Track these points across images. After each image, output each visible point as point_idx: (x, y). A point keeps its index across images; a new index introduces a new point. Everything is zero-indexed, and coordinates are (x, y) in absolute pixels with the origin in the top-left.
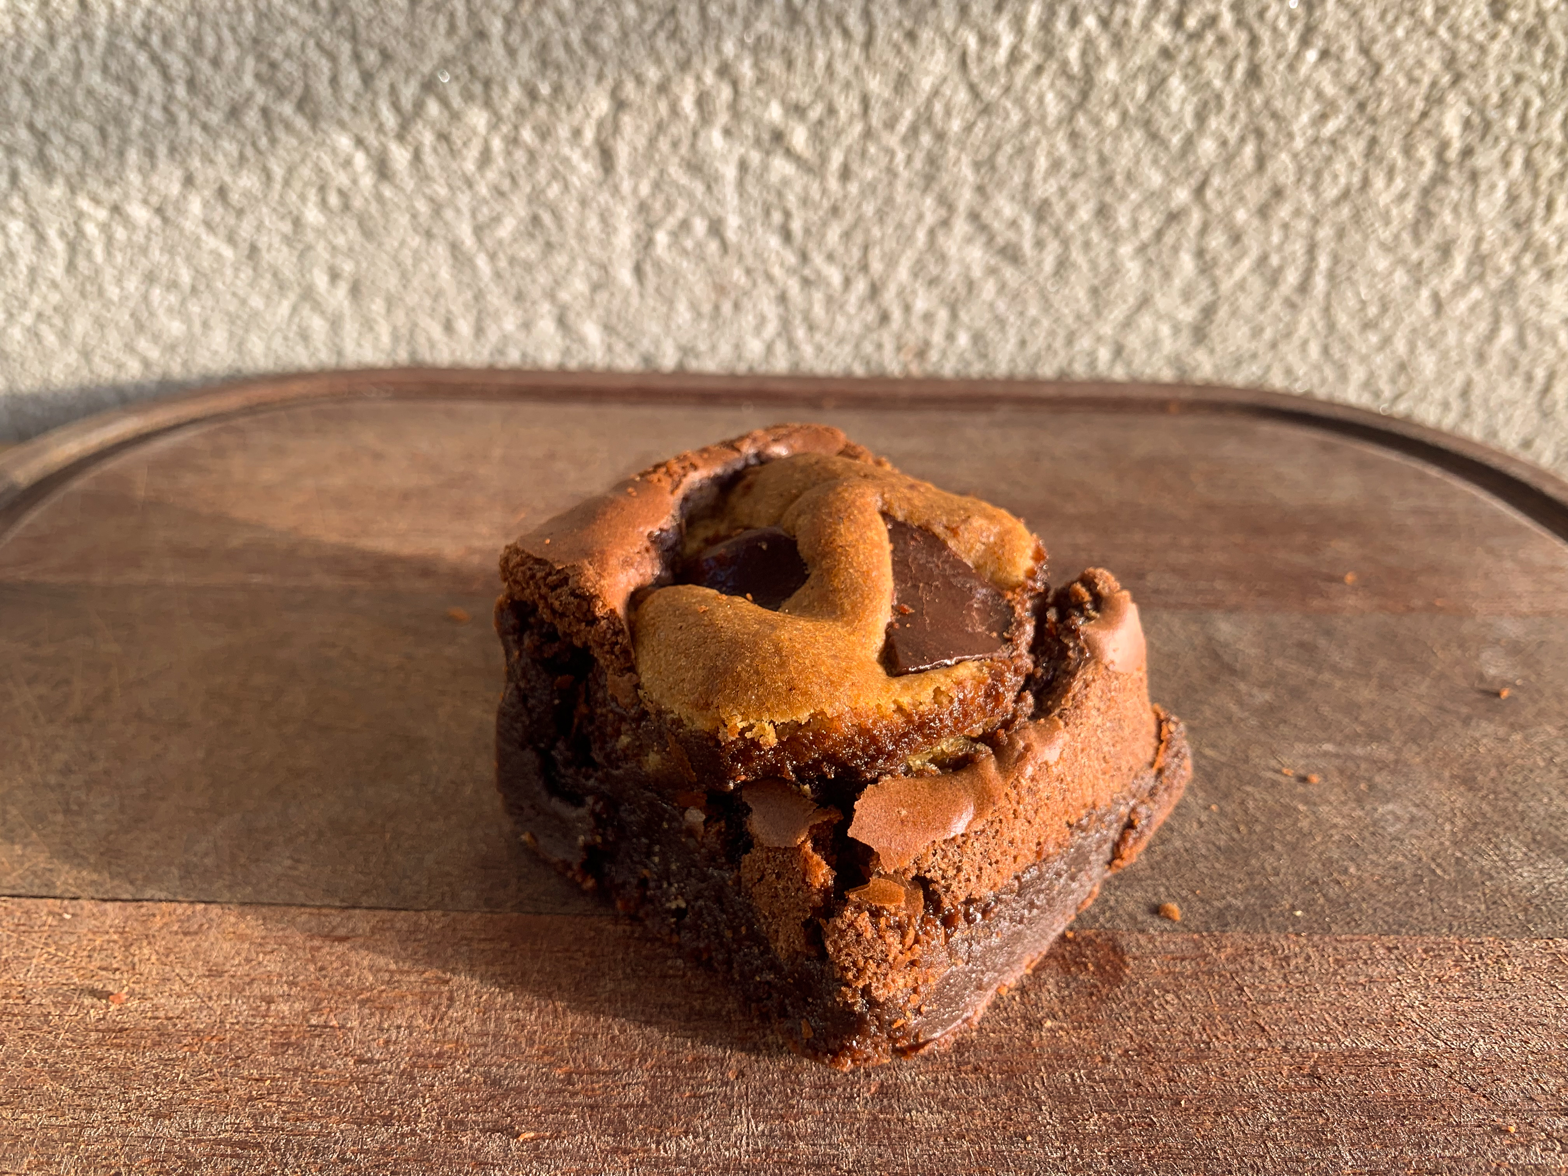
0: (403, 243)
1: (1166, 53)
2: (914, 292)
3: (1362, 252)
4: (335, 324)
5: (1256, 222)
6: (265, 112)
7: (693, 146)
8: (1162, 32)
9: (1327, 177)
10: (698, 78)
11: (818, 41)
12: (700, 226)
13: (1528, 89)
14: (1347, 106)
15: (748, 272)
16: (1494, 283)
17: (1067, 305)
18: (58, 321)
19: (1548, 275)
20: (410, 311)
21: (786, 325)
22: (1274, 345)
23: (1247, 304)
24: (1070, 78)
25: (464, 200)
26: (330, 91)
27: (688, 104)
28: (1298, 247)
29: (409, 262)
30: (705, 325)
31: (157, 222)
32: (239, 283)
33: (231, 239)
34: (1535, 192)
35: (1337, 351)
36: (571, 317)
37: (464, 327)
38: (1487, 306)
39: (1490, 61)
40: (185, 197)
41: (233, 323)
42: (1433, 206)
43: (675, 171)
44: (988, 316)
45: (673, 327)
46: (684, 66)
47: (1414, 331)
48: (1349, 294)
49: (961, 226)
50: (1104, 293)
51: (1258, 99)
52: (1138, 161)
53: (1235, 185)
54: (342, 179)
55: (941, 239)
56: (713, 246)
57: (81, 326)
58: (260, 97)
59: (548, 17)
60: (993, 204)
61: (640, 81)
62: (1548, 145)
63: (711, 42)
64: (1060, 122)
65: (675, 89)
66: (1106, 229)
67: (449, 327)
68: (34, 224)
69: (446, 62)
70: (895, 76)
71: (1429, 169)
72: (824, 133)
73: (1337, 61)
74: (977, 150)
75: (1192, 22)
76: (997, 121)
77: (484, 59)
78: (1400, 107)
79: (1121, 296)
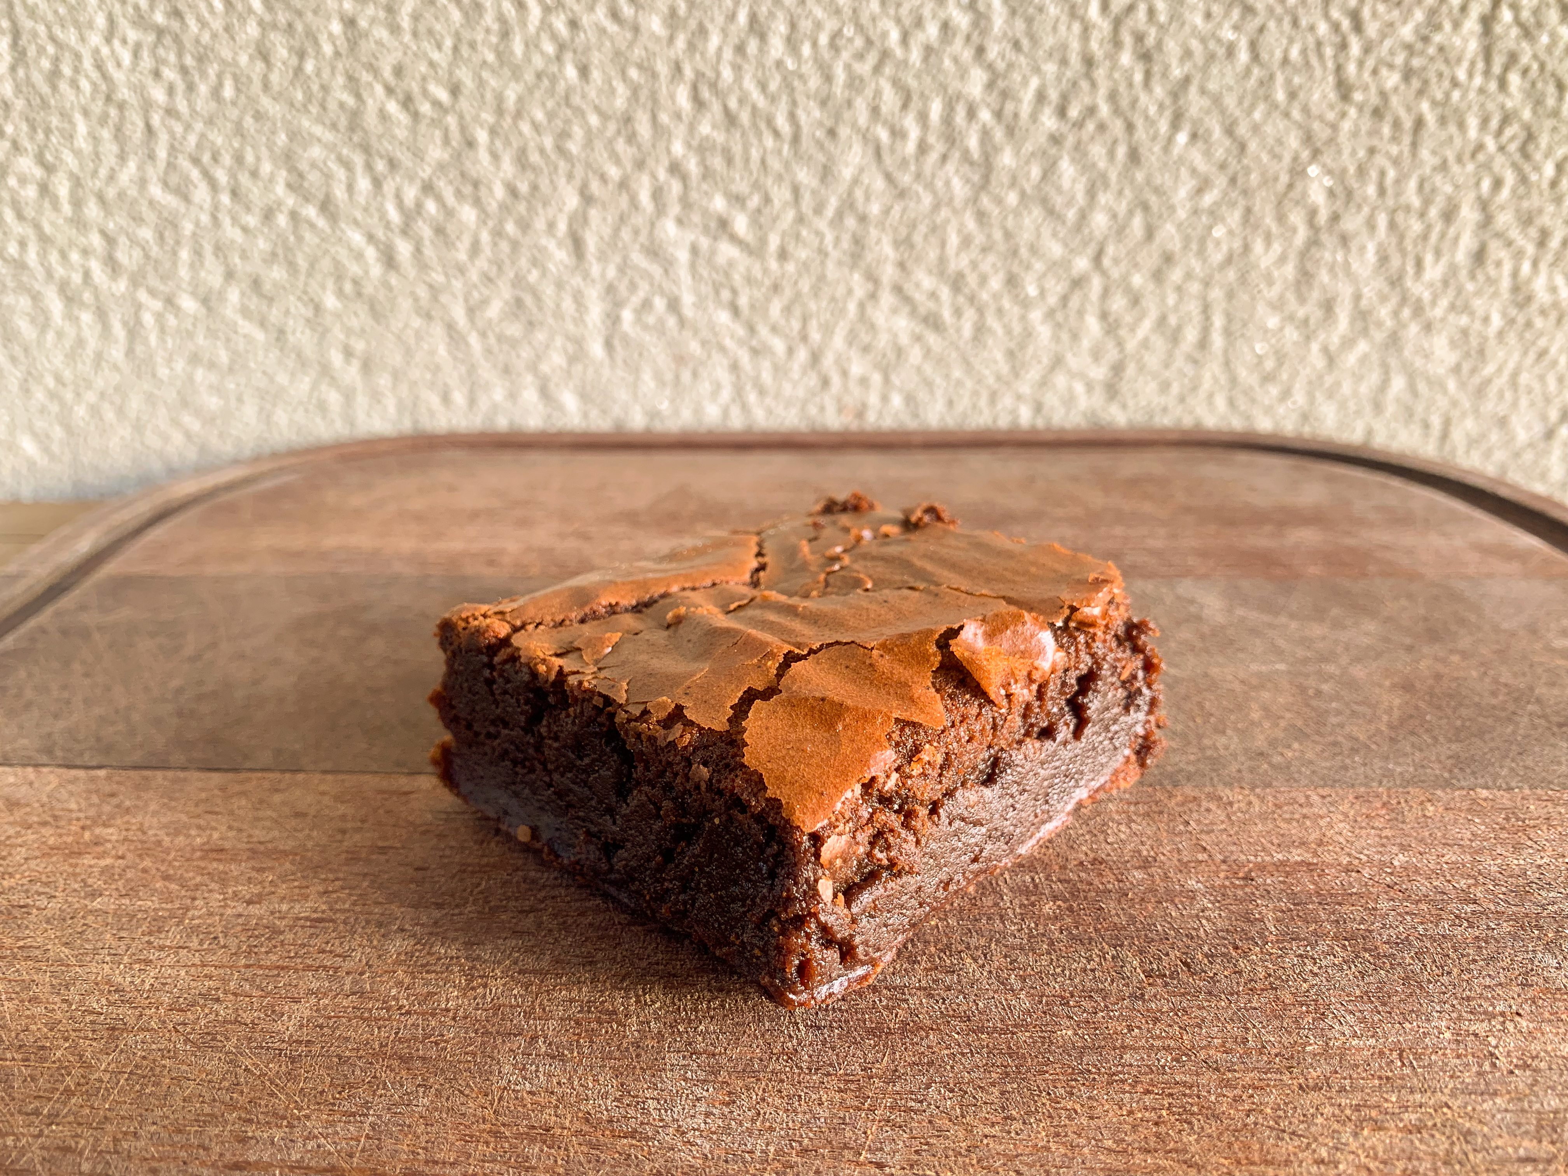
0: (406, 325)
1: (1054, 140)
2: (849, 359)
3: (1252, 311)
4: (348, 396)
5: (1151, 286)
6: (293, 215)
7: (651, 233)
8: (1049, 121)
9: (1210, 245)
10: (653, 176)
11: (754, 141)
12: (660, 304)
13: (1380, 160)
14: (1221, 181)
15: (704, 343)
16: (1379, 336)
17: (987, 367)
18: (116, 399)
19: (1428, 327)
20: (413, 384)
21: (739, 391)
22: (1182, 399)
23: (1153, 361)
24: (972, 164)
25: (458, 285)
26: (346, 196)
27: (645, 197)
28: (1193, 307)
29: (412, 341)
30: (668, 392)
31: (202, 311)
32: (268, 362)
33: (263, 323)
34: (1403, 252)
35: (1242, 404)
36: (552, 386)
37: (459, 398)
38: (1375, 357)
39: (1343, 137)
40: (226, 289)
41: (262, 398)
42: (1309, 266)
43: (638, 258)
44: (916, 379)
45: (640, 394)
46: (640, 165)
47: (1310, 383)
48: (1246, 349)
49: (887, 299)
50: (1020, 355)
51: (1140, 176)
52: (1039, 236)
53: (1128, 254)
54: (355, 270)
55: (869, 310)
56: (672, 322)
57: (135, 403)
58: (290, 202)
59: (525, 127)
60: (914, 278)
61: (603, 178)
62: (1408, 209)
63: (661, 145)
64: (966, 203)
65: (634, 185)
66: (1017, 296)
67: (446, 398)
68: (101, 314)
69: (441, 167)
70: (820, 168)
71: (1302, 234)
72: (762, 220)
73: (1206, 141)
74: (895, 230)
75: (1074, 112)
76: (912, 205)
77: (474, 164)
78: (1267, 180)
79: (1036, 357)
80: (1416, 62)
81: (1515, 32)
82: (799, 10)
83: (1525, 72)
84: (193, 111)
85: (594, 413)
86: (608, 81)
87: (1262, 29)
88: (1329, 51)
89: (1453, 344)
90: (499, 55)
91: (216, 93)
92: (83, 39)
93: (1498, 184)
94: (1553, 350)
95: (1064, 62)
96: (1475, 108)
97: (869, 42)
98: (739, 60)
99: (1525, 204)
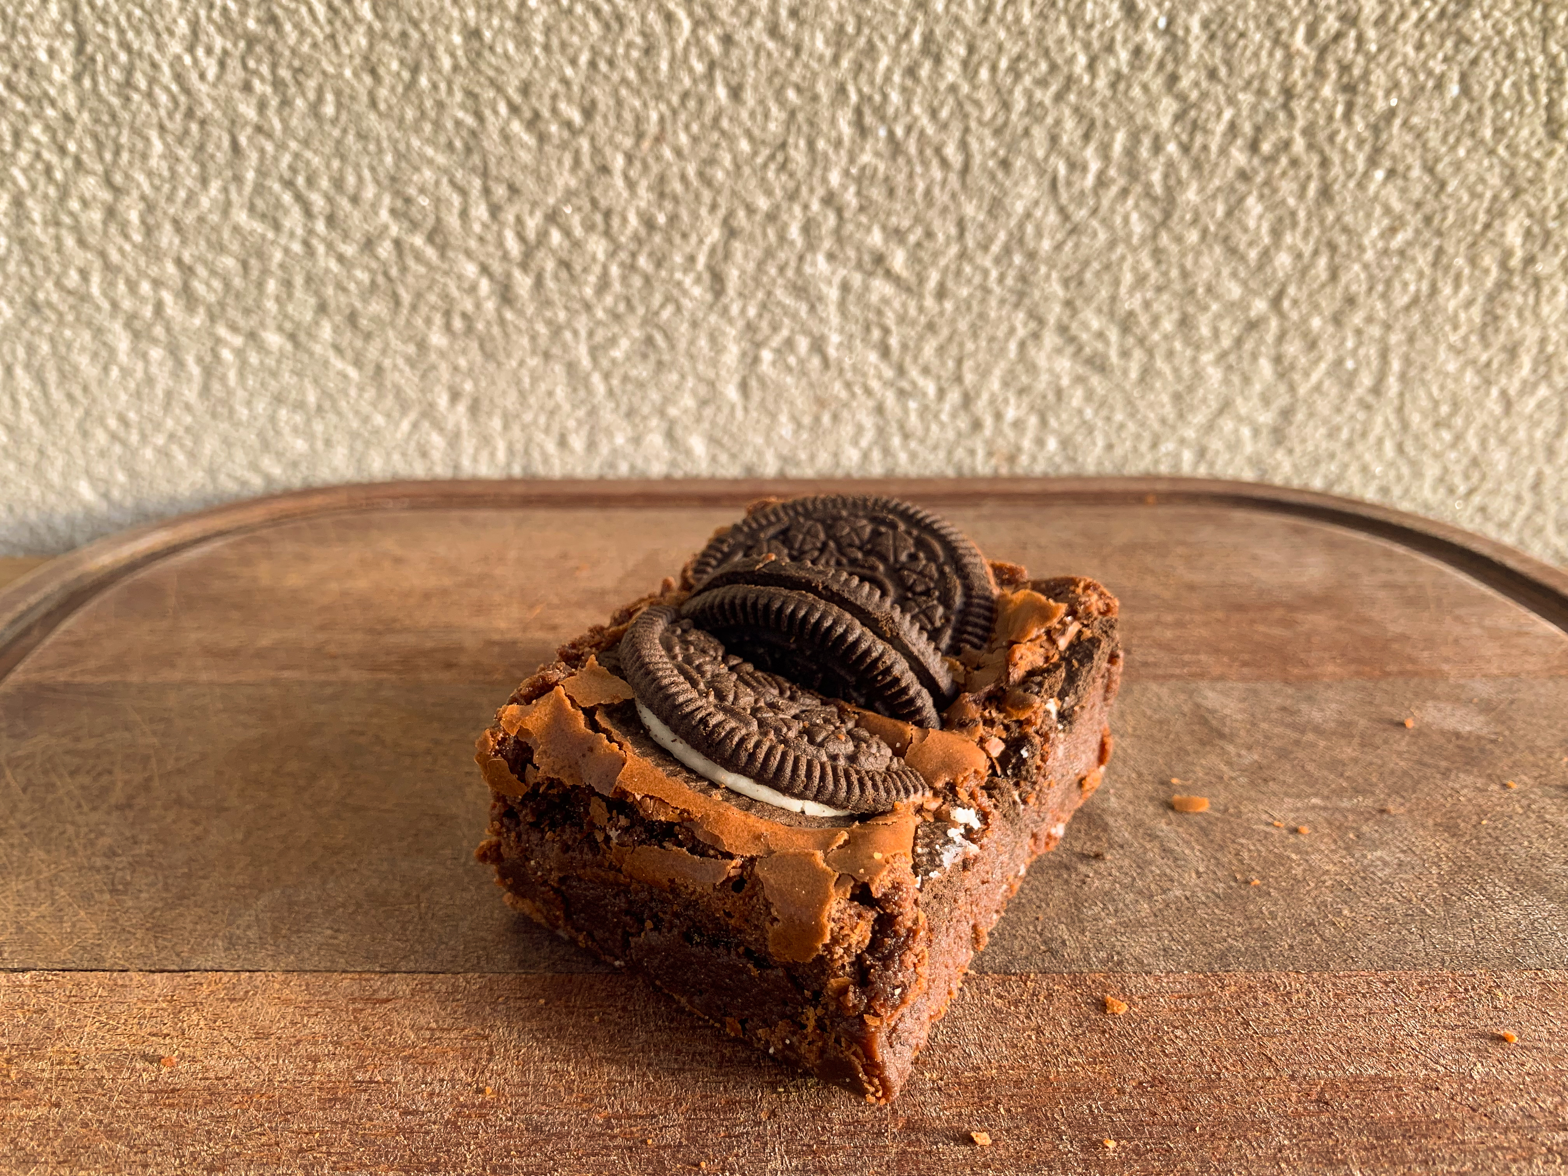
0: (522, 363)
1: (1243, 175)
2: (1006, 401)
3: (1433, 355)
4: (453, 441)
5: (1330, 329)
6: (398, 243)
7: (799, 269)
8: (1239, 157)
9: (1397, 285)
10: (806, 207)
11: (919, 169)
12: (803, 344)
14: (1414, 221)
15: (848, 385)
17: (1152, 410)
18: (188, 442)
20: (526, 427)
21: (881, 431)
22: (1350, 444)
23: (1324, 406)
24: (1155, 200)
25: (582, 323)
26: (459, 223)
27: (795, 230)
28: (1372, 351)
30: (805, 436)
31: (289, 347)
32: (362, 402)
33: (358, 363)
35: (1410, 449)
36: (679, 430)
37: (577, 443)
38: (1554, 402)
39: (1547, 176)
40: (317, 323)
41: (354, 440)
42: (1497, 309)
43: (780, 294)
44: (1076, 422)
45: (776, 438)
46: (792, 196)
47: (1485, 428)
48: (1422, 394)
49: (1050, 339)
50: (1187, 399)
51: (1331, 216)
52: (1218, 274)
53: (1310, 295)
54: (468, 305)
55: (1032, 351)
56: (816, 362)
57: (210, 446)
58: (394, 230)
59: (667, 153)
60: (1081, 316)
61: (751, 210)
63: (818, 173)
64: (1143, 240)
65: (785, 217)
66: (1189, 338)
67: (563, 442)
68: (174, 351)
69: (570, 195)
70: (989, 201)
71: (1493, 276)
72: (922, 255)
73: (1404, 179)
74: (1066, 268)
75: (1267, 146)
76: (1085, 240)
77: (605, 191)
78: (1466, 220)
79: (1204, 400)
84: (286, 127)
85: (724, 458)
86: (762, 102)
87: (1474, 62)
88: (1542, 86)
90: (640, 71)
91: (315, 109)
92: (160, 47)
95: (1261, 93)
97: (1054, 68)
98: (909, 83)
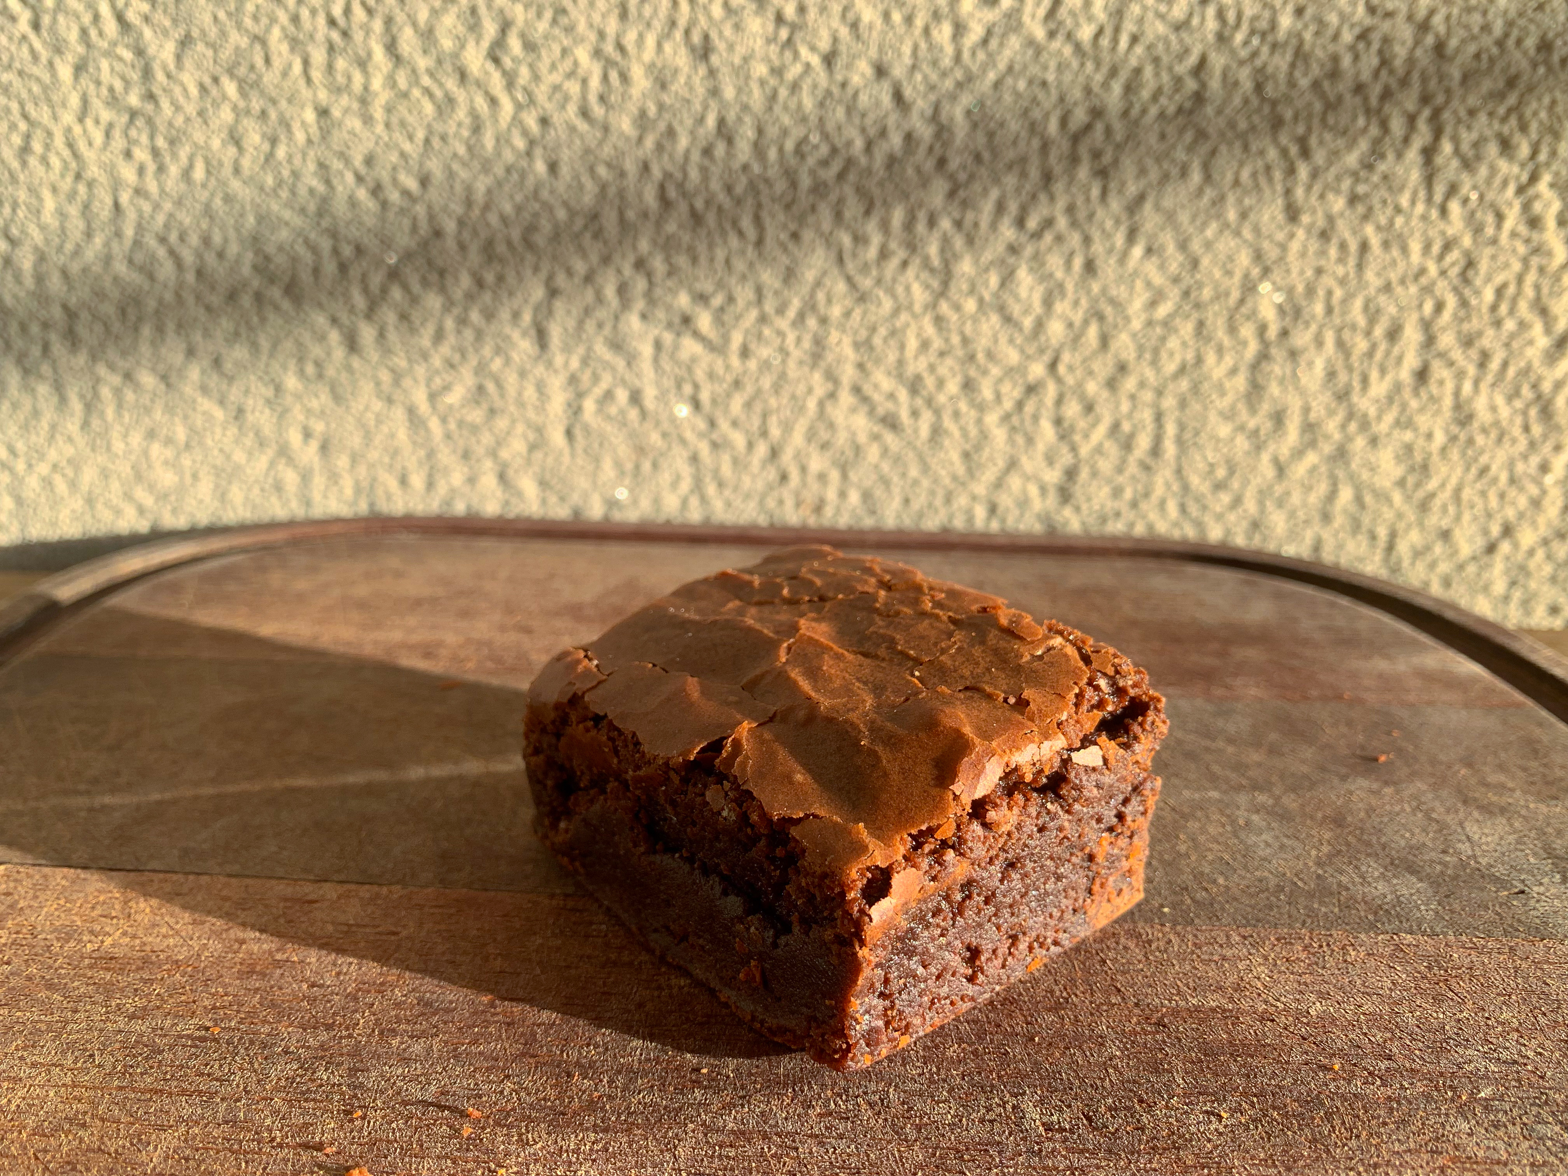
0: (367, 408)
1: (1013, 250)
2: (808, 455)
3: (1204, 420)
4: (306, 477)
5: (1105, 394)
6: (258, 296)
7: (615, 327)
8: (1007, 232)
9: (1164, 355)
10: (619, 271)
11: (718, 240)
12: (622, 396)
13: (1327, 281)
14: (1174, 294)
15: (665, 435)
16: (1327, 448)
17: (943, 467)
18: (70, 472)
19: (1374, 441)
20: (371, 466)
21: (698, 482)
22: (1134, 505)
23: (1105, 466)
25: (420, 371)
26: (311, 279)
27: (610, 292)
28: (1147, 416)
29: (372, 424)
30: (627, 481)
31: (161, 387)
32: (225, 440)
33: (222, 402)
34: (1350, 369)
35: (1194, 510)
36: (511, 473)
37: (417, 481)
38: (1323, 469)
39: (1292, 256)
40: (186, 366)
41: (218, 475)
42: (1260, 380)
43: (601, 350)
44: (874, 477)
45: (599, 483)
46: (606, 260)
47: (1261, 492)
48: (1198, 458)
49: (846, 398)
50: (975, 457)
51: (1096, 287)
52: (996, 341)
53: (1084, 361)
54: (318, 352)
55: (829, 408)
56: (633, 414)
57: (89, 476)
58: (255, 284)
60: (873, 379)
61: (570, 273)
62: (1354, 327)
63: (628, 241)
64: (926, 307)
65: (599, 279)
66: (973, 400)
67: (404, 481)
68: (58, 387)
69: (408, 255)
70: (783, 269)
71: (1253, 348)
72: (726, 318)
73: (1160, 256)
74: (856, 333)
75: (1032, 223)
76: (873, 308)
77: (441, 253)
78: (1220, 295)
79: (991, 459)
80: (1361, 189)
81: (1455, 163)
82: (767, 117)
83: (1465, 201)
84: (162, 191)
85: (553, 499)
87: (1214, 152)
89: (1398, 459)
90: (470, 149)
91: (187, 174)
92: (55, 118)
93: (1439, 307)
94: (1494, 468)
95: (1024, 175)
96: (1417, 235)
97: (834, 150)
98: (706, 162)
99: (1466, 327)
